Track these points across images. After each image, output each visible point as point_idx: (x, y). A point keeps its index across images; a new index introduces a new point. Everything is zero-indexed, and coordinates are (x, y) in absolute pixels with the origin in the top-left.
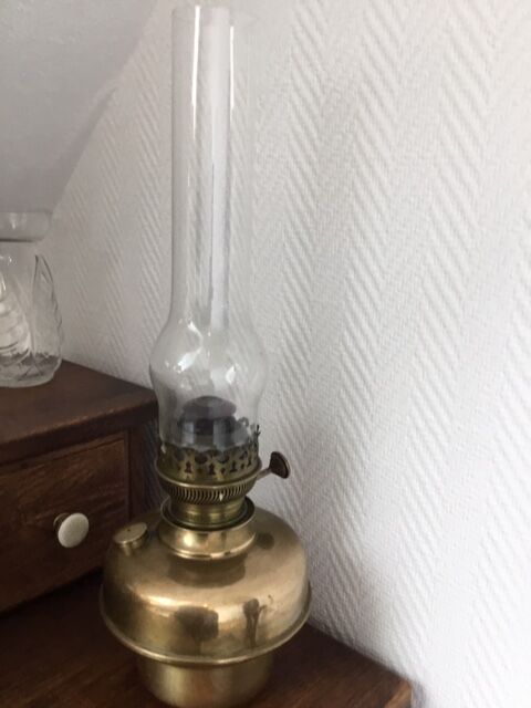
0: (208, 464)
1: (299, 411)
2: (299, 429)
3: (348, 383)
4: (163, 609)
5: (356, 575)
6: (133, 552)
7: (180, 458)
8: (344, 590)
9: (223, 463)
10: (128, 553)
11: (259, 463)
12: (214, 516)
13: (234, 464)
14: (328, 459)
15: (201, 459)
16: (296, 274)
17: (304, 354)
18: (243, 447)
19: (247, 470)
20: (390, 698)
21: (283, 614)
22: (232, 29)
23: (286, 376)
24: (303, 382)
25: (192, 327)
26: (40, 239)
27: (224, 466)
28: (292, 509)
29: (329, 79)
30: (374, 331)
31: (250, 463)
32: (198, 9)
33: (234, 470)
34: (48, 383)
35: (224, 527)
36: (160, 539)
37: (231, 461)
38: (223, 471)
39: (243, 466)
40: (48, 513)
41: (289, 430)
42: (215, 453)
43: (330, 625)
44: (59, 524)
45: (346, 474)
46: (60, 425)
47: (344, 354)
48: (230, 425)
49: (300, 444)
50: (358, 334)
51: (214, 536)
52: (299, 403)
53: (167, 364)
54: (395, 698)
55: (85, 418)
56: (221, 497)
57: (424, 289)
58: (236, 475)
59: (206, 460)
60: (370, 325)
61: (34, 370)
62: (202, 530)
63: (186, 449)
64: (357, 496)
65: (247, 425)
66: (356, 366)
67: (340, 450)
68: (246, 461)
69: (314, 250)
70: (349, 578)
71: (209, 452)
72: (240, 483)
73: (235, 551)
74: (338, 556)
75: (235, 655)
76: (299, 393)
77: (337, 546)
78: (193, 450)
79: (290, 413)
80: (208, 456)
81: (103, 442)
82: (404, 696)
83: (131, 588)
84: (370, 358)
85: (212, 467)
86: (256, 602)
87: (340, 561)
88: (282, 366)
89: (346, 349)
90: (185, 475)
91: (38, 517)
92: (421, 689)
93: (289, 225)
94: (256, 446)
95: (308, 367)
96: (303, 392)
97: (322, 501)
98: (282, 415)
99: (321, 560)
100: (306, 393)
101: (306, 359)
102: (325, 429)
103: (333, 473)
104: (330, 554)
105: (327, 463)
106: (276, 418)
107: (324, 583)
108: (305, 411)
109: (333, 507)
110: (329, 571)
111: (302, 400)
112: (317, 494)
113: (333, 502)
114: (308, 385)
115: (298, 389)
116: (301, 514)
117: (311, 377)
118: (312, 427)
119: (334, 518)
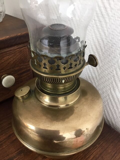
0: (56, 64)
1: (102, 34)
6: (24, 99)
9: (65, 64)
10: (21, 100)
11: (84, 61)
13: (71, 64)
18: (77, 54)
19: (78, 67)
27: (65, 65)
28: (94, 76)
31: (80, 63)
33: (71, 68)
37: (69, 63)
38: (65, 68)
39: (76, 65)
41: (97, 44)
42: (60, 58)
48: (69, 41)
49: (102, 50)
55: (7, 37)
56: (63, 81)
63: (44, 56)
65: (79, 41)
68: (78, 62)
71: (56, 57)
72: (74, 74)
78: (47, 56)
79: (98, 35)
80: (56, 60)
81: (18, 47)
85: (58, 66)
90: (44, 70)
95: (111, 11)
96: (106, 25)
97: (109, 75)
98: (94, 37)
99: (105, 96)
100: (108, 25)
101: (110, 7)
102: (116, 43)
103: (116, 64)
104: (109, 95)
105: (114, 59)
106: (91, 38)
107: (105, 104)
108: (106, 34)
109: (114, 78)
110: (107, 100)
111: (105, 29)
112: (106, 72)
113: (114, 76)
114: (109, 21)
115: (103, 23)
116: (98, 78)
117: (112, 16)
118: (109, 42)
119: (113, 82)
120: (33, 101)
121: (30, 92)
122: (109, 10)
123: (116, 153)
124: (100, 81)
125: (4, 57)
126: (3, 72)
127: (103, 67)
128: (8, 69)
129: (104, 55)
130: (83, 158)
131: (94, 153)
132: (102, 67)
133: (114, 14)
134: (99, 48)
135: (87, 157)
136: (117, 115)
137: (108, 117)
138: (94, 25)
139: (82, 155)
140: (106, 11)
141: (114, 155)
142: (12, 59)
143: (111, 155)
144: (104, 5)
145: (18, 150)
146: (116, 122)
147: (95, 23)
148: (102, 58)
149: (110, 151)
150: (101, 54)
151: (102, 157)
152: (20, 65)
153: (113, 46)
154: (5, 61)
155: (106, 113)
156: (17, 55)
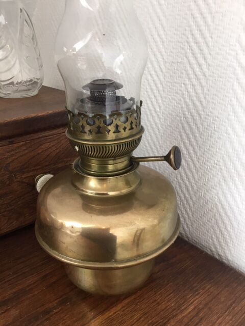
1: (198, 104)
14: (219, 138)
23: (189, 78)
24: (203, 81)
40: (31, 174)
43: (214, 250)
44: (38, 180)
46: (33, 115)
55: (50, 112)
61: (24, 88)
74: (222, 206)
79: (192, 107)
88: (187, 71)
91: (23, 177)
95: (208, 69)
96: (203, 90)
97: (213, 169)
98: (185, 109)
99: (210, 208)
100: (205, 89)
101: (206, 62)
102: (219, 116)
103: (223, 148)
104: (216, 204)
105: (219, 141)
106: (181, 112)
107: (211, 223)
108: (204, 104)
109: (221, 172)
110: (215, 215)
111: (201, 96)
112: (209, 164)
113: (221, 169)
114: (207, 83)
115: (198, 88)
116: (196, 177)
117: (210, 76)
118: (208, 115)
119: (221, 180)
122: (204, 67)
123: (234, 302)
124: (200, 182)
125: (41, 145)
126: (38, 169)
127: (203, 157)
128: (47, 166)
129: (202, 137)
130: (175, 309)
131: (195, 302)
132: (201, 156)
133: (213, 73)
135: (183, 308)
136: (233, 242)
137: (218, 247)
138: (185, 92)
139: (173, 305)
140: (201, 69)
141: (231, 305)
142: (54, 148)
143: (226, 305)
144: (197, 62)
145: (60, 297)
146: (233, 256)
147: (186, 88)
148: (199, 143)
149: (222, 299)
150: (198, 135)
151: (210, 308)
152: (65, 160)
153: (215, 120)
154: (42, 151)
155: (215, 240)
156: (63, 142)
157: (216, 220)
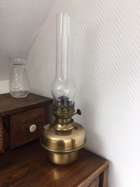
0: (64, 109)
2: (83, 105)
3: (94, 94)
4: (54, 141)
5: (96, 137)
6: (47, 129)
7: (58, 109)
8: (94, 141)
9: (67, 109)
10: (46, 130)
11: (75, 111)
12: (65, 121)
14: (90, 111)
15: (62, 109)
16: (82, 70)
17: (84, 88)
18: (71, 106)
19: (72, 111)
20: (104, 163)
21: (80, 142)
22: (69, 17)
23: (80, 93)
25: (60, 79)
26: (25, 64)
29: (89, 27)
30: (100, 82)
32: (62, 14)
34: (27, 97)
35: (67, 124)
36: (53, 127)
37: (69, 109)
38: (67, 111)
39: (71, 110)
40: (27, 125)
43: (91, 150)
44: (30, 127)
45: (94, 114)
46: (30, 104)
47: (93, 87)
48: (68, 102)
49: (83, 108)
50: (96, 82)
51: (65, 126)
52: (83, 99)
53: (55, 89)
54: (105, 163)
56: (67, 117)
57: (110, 71)
58: (70, 112)
59: (63, 109)
60: (99, 80)
61: (24, 94)
62: (62, 124)
63: (59, 106)
64: (96, 119)
65: (72, 102)
66: (96, 89)
67: (93, 109)
68: (72, 109)
69: (86, 64)
70: (95, 138)
71: (64, 107)
72: (71, 114)
73: (69, 129)
74: (92, 133)
75: (70, 150)
76: (83, 97)
77: (92, 131)
79: (81, 101)
81: (39, 109)
82: (107, 163)
83: (48, 137)
84: (99, 88)
86: (74, 139)
87: (93, 134)
88: (79, 91)
89: (94, 86)
90: (59, 112)
91: (25, 125)
92: (112, 162)
93: (81, 59)
94: (74, 107)
96: (84, 96)
97: (88, 121)
98: (79, 102)
102: (89, 104)
103: (91, 114)
111: (84, 98)
113: (91, 121)
117: (86, 93)
118: (86, 104)
119: (91, 125)
120: (52, 129)
121: (50, 126)
122: (84, 90)
123: (96, 163)
125: (32, 114)
127: (86, 117)
131: (84, 164)
134: (82, 107)
135: (80, 165)
136: (96, 146)
138: (79, 97)
142: (35, 116)
143: (93, 164)
145: (41, 165)
146: (97, 151)
151: (88, 165)
152: (39, 120)
153: (88, 106)
154: (32, 117)
155: (91, 146)
156: (38, 113)
157: (91, 139)
